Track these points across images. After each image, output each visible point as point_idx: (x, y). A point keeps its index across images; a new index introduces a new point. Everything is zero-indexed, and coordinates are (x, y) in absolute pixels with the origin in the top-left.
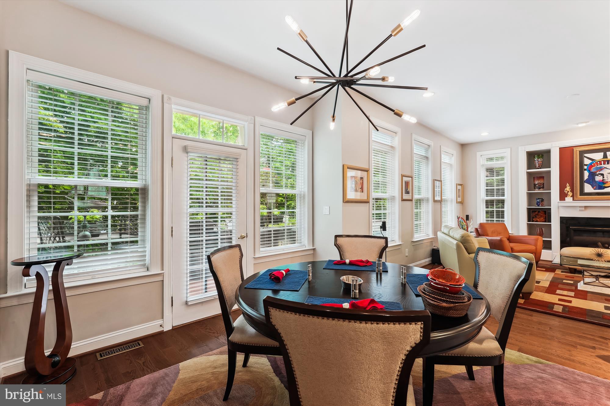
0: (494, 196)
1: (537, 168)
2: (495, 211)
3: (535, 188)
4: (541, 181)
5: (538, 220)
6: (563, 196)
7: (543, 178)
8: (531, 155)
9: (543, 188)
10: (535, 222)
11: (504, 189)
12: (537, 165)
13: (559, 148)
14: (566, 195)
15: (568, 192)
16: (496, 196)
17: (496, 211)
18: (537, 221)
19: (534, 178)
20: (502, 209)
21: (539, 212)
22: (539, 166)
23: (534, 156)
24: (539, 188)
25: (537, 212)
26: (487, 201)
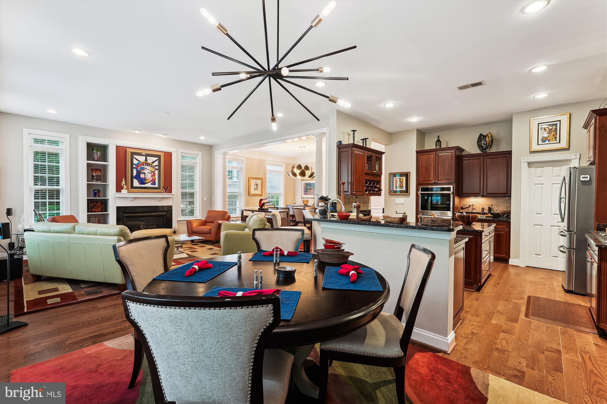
0: (46, 185)
1: (95, 160)
2: (47, 203)
3: (93, 179)
4: (99, 173)
5: (96, 210)
6: (119, 189)
7: (100, 170)
8: (91, 147)
9: (100, 180)
10: (94, 212)
11: (59, 178)
12: (96, 158)
13: (116, 146)
14: (122, 188)
15: (124, 185)
16: (48, 185)
17: (49, 202)
18: (95, 212)
19: (92, 169)
20: (57, 201)
21: (97, 202)
22: (98, 159)
23: (92, 148)
24: (98, 180)
25: (95, 202)
26: (37, 192)
